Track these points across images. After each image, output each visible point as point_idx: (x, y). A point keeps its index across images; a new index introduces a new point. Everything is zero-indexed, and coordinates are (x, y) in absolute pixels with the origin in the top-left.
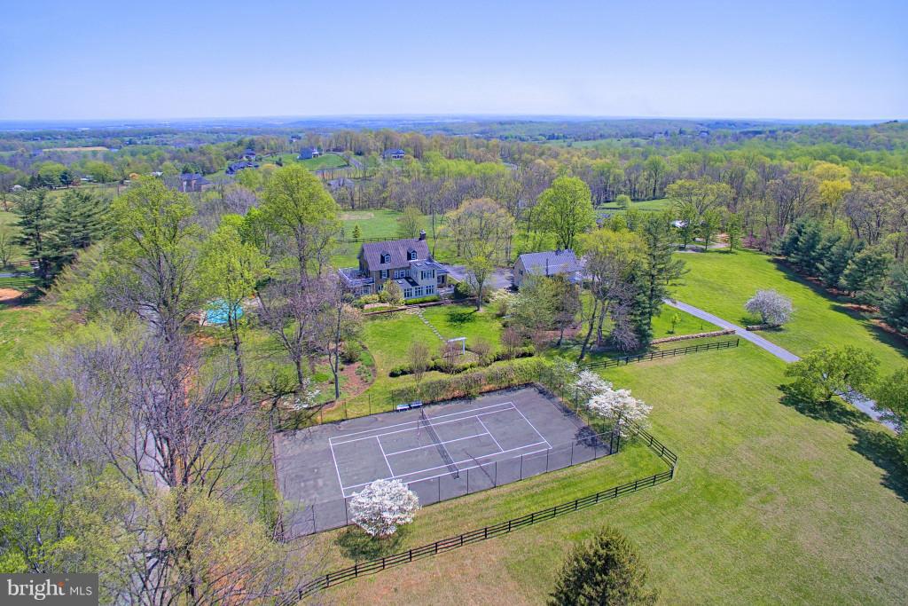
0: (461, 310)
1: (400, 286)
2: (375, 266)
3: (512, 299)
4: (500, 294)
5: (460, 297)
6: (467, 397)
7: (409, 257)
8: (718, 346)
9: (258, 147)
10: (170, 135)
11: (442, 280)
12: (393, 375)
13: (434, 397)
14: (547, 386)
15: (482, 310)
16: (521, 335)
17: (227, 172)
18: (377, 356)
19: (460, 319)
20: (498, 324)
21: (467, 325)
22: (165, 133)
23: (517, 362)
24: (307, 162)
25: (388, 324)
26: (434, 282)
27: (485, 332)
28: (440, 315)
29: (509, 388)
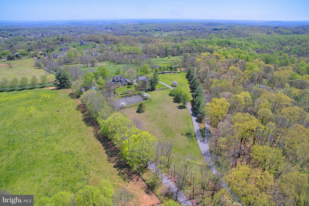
0: (129, 86)
1: (120, 83)
2: (116, 80)
3: (136, 84)
4: (135, 84)
5: (129, 84)
6: (131, 96)
7: (121, 78)
8: (165, 89)
9: (64, 40)
10: (23, 31)
11: (126, 82)
12: (121, 95)
13: (126, 96)
14: (140, 94)
15: (132, 86)
16: (137, 89)
17: (60, 51)
18: (118, 93)
19: (129, 87)
20: (134, 88)
21: (130, 88)
22: (20, 30)
23: (136, 92)
24: (82, 46)
25: (119, 89)
26: (125, 82)
27: (133, 88)
28: (126, 87)
29: (136, 95)
